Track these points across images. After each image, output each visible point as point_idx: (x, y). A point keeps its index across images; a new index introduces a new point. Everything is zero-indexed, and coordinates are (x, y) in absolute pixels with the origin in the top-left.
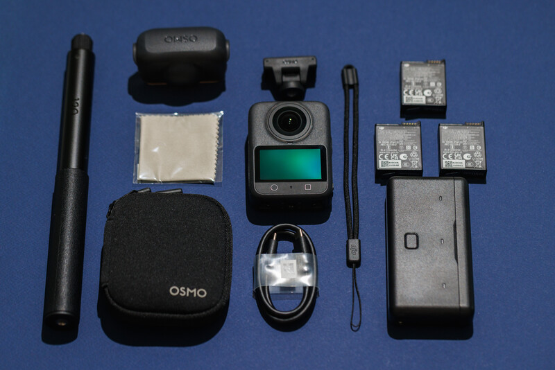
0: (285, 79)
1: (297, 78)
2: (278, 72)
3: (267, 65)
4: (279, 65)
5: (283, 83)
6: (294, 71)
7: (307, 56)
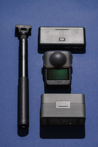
0: (22, 31)
1: (25, 31)
2: (20, 29)
3: (17, 26)
4: (20, 27)
5: (21, 32)
6: (25, 29)
7: (29, 25)
